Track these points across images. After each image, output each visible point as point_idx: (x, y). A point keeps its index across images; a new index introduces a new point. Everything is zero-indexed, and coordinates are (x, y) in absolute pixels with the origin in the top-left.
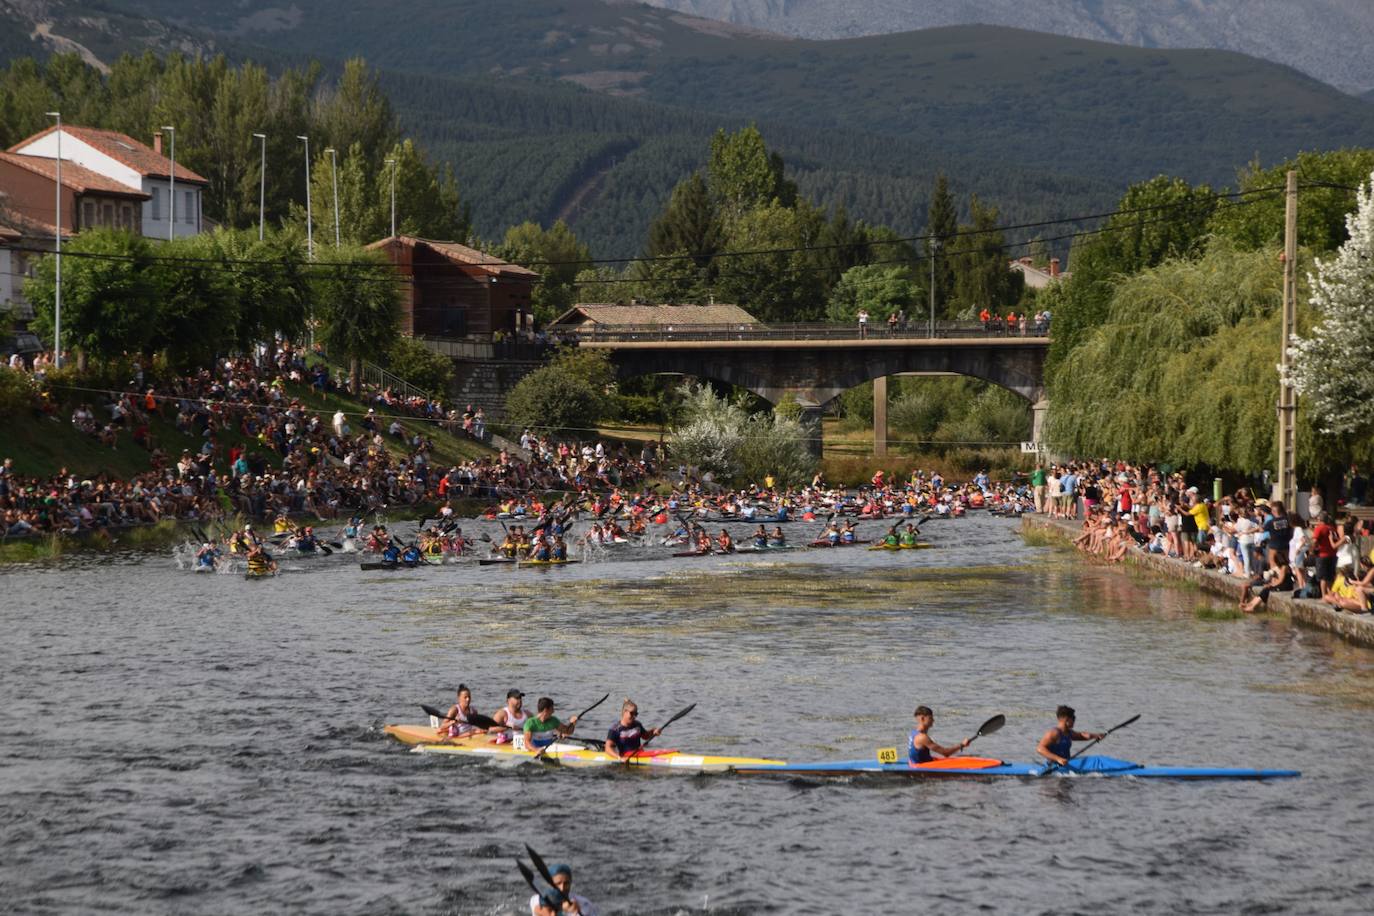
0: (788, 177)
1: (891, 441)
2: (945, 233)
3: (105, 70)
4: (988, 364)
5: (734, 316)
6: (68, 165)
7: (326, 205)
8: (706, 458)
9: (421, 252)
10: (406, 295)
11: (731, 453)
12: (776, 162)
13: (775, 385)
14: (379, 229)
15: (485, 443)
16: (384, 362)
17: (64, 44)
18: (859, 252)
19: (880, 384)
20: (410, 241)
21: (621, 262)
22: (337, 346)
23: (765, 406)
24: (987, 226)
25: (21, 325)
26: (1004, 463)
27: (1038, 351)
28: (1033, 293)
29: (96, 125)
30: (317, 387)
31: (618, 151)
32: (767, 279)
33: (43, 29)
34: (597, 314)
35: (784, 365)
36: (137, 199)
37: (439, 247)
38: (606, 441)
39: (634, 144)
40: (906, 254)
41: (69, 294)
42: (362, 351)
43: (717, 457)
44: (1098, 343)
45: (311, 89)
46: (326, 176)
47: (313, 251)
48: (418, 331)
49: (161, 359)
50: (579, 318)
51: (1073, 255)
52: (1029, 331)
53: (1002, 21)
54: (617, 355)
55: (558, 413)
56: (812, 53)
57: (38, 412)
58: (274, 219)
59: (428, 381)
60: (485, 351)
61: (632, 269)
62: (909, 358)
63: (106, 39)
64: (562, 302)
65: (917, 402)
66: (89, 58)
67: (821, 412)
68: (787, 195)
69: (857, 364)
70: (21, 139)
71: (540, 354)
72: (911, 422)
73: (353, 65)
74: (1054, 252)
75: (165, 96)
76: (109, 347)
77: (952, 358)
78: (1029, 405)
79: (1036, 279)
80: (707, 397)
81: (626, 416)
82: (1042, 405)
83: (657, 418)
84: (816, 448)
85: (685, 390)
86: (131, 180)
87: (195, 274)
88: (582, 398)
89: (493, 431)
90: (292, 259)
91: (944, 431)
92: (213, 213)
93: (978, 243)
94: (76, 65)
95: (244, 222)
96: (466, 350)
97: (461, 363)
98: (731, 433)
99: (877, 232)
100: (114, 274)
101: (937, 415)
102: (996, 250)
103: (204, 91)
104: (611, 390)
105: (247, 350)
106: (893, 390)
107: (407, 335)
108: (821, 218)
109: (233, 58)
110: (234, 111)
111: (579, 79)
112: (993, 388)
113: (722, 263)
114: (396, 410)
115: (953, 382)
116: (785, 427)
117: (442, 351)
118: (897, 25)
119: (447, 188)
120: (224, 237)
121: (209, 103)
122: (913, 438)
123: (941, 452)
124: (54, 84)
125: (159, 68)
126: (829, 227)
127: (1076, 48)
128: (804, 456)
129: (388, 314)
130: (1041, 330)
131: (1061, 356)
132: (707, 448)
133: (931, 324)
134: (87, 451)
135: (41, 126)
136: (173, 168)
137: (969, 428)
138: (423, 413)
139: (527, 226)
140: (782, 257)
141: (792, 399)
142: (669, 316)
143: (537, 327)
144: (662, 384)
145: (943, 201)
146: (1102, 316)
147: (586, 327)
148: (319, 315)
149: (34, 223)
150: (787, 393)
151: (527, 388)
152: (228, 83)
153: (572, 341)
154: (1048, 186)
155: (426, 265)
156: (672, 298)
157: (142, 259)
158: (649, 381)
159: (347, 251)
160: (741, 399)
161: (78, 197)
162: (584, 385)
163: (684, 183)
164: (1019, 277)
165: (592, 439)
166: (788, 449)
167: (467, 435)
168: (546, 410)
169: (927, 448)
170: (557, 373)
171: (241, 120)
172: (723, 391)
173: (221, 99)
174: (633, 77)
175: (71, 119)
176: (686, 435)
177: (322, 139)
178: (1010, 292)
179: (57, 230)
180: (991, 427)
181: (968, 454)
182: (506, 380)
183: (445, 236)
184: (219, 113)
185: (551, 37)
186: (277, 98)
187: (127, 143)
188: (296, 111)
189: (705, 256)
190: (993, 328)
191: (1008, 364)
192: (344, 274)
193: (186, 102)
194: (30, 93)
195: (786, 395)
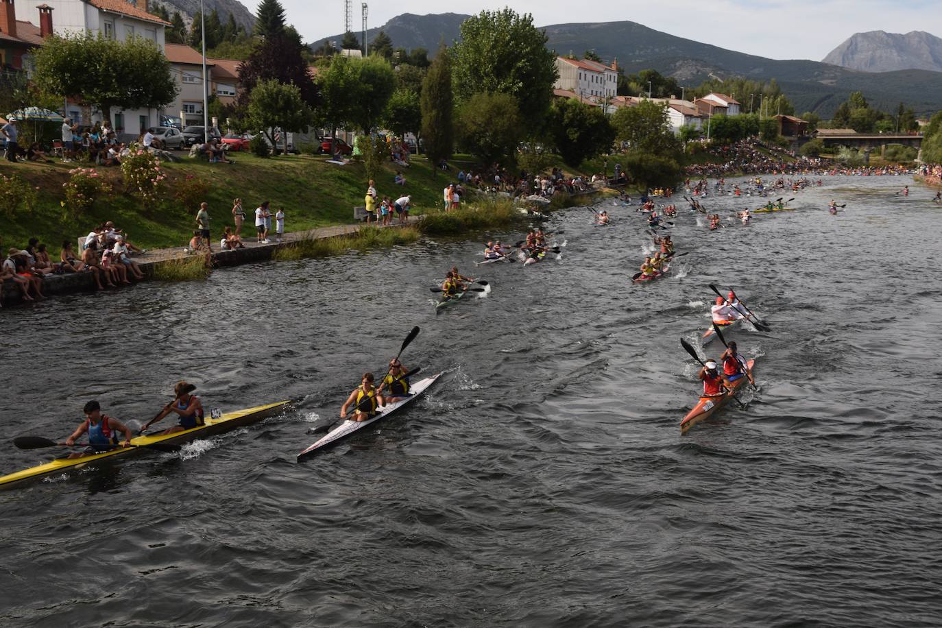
0: (867, 102)
1: (885, 159)
2: (901, 115)
3: (722, 82)
4: (909, 142)
5: (852, 131)
6: (713, 101)
7: (764, 108)
8: (842, 162)
9: (784, 118)
10: (780, 127)
11: (849, 160)
12: (864, 99)
13: (860, 146)
14: (775, 113)
15: (795, 158)
16: (774, 141)
17: (714, 77)
18: (881, 118)
19: (883, 146)
20: (781, 116)
21: (828, 120)
22: (765, 137)
23: (858, 151)
24: (910, 112)
25: (701, 133)
26: (911, 163)
27: (920, 140)
28: (920, 127)
29: (719, 93)
30: (759, 145)
31: (829, 97)
32: (860, 123)
33: (711, 74)
34: (821, 131)
35: (862, 142)
36: (726, 108)
37: (788, 117)
38: (821, 158)
39: (832, 95)
40: (892, 118)
41: (712, 126)
42: (769, 139)
43: (846, 162)
44: (935, 138)
45: (763, 85)
46: (765, 103)
47: (761, 118)
48: (782, 134)
49: (728, 140)
50: (817, 132)
51: (930, 119)
52: (919, 135)
53: (919, 68)
54: (825, 140)
55: (811, 152)
56: (875, 75)
57: (703, 150)
58: (754, 111)
59: (783, 145)
60: (796, 139)
61: (830, 122)
62: (890, 141)
63: (723, 76)
64: (812, 128)
65: (891, 150)
66: (719, 80)
67: (870, 152)
68: (865, 106)
69: (880, 142)
70: (704, 96)
71: (808, 139)
72: (890, 154)
73: (773, 79)
74: (927, 118)
75: (733, 87)
76: (718, 137)
77: (900, 141)
78: (917, 151)
79: (921, 124)
80: (844, 148)
81: (826, 152)
82: (920, 151)
83: (832, 153)
84: (868, 160)
85: (840, 147)
86: (725, 104)
87: (736, 123)
88: (816, 149)
89: (796, 155)
90: (757, 120)
91: (897, 156)
92: (741, 110)
93: (909, 116)
94: (716, 81)
95: (748, 112)
96: (792, 138)
97: (791, 142)
98: (849, 156)
99: (885, 114)
100: (720, 123)
101: (896, 153)
102: (912, 118)
103: (741, 85)
104: (823, 147)
105: (746, 138)
106: (886, 148)
107: (779, 135)
108: (872, 111)
109: (748, 78)
110: (747, 89)
111: (822, 82)
112: (909, 148)
113: (850, 120)
114: (777, 151)
115: (900, 146)
116: (861, 155)
117: (787, 139)
118: (894, 69)
119: (790, 105)
120: (743, 115)
121: (742, 88)
122: (890, 158)
123: (896, 161)
124: (712, 85)
125: (733, 81)
126: (875, 112)
127: (936, 74)
128: (865, 162)
129: (776, 131)
130: (922, 135)
131: (926, 141)
132: (843, 160)
133: (896, 133)
134: (712, 158)
135: (708, 93)
136: (734, 101)
137: (903, 156)
138: (782, 151)
139: (808, 113)
140: (864, 119)
142: (837, 131)
143: (808, 133)
144: (834, 146)
145: (902, 107)
146: (936, 132)
147: (818, 134)
148: (762, 131)
149: (705, 113)
150: (862, 148)
151: (804, 146)
152: (746, 84)
153: (815, 137)
154: (927, 104)
155: (785, 121)
156: (838, 128)
157: (726, 120)
158: (831, 145)
159: (768, 118)
160: (852, 148)
161: (714, 107)
162: (817, 146)
163: (843, 104)
164: (917, 123)
165: (818, 158)
166: (862, 160)
167: (791, 156)
168: (808, 151)
169: (893, 160)
170: (812, 143)
171: (749, 91)
172: (848, 147)
173: (745, 88)
174: (833, 81)
175: (715, 92)
176: (839, 157)
177: (765, 95)
178: (915, 127)
179: (710, 114)
180: (909, 156)
181: (902, 161)
182: (800, 145)
183: (789, 115)
184: (744, 89)
185: (816, 73)
186: (756, 87)
187: (725, 96)
188: (760, 89)
189: (846, 119)
190: (910, 135)
191: (913, 142)
192: (767, 123)
193: (737, 88)
194: (708, 86)
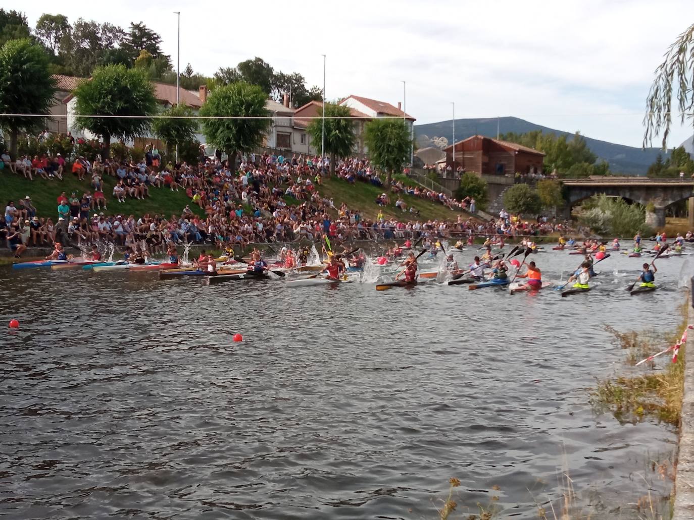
8: (594, 225)
11: (606, 222)
13: (646, 199)
43: (599, 224)
55: (521, 203)
141: (653, 204)
150: (651, 201)
172: (615, 197)
195: (650, 203)
